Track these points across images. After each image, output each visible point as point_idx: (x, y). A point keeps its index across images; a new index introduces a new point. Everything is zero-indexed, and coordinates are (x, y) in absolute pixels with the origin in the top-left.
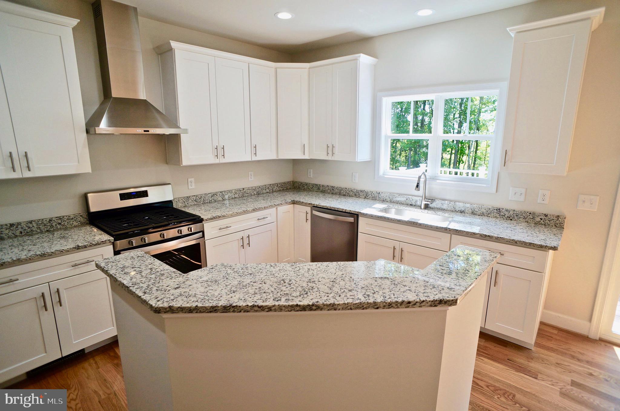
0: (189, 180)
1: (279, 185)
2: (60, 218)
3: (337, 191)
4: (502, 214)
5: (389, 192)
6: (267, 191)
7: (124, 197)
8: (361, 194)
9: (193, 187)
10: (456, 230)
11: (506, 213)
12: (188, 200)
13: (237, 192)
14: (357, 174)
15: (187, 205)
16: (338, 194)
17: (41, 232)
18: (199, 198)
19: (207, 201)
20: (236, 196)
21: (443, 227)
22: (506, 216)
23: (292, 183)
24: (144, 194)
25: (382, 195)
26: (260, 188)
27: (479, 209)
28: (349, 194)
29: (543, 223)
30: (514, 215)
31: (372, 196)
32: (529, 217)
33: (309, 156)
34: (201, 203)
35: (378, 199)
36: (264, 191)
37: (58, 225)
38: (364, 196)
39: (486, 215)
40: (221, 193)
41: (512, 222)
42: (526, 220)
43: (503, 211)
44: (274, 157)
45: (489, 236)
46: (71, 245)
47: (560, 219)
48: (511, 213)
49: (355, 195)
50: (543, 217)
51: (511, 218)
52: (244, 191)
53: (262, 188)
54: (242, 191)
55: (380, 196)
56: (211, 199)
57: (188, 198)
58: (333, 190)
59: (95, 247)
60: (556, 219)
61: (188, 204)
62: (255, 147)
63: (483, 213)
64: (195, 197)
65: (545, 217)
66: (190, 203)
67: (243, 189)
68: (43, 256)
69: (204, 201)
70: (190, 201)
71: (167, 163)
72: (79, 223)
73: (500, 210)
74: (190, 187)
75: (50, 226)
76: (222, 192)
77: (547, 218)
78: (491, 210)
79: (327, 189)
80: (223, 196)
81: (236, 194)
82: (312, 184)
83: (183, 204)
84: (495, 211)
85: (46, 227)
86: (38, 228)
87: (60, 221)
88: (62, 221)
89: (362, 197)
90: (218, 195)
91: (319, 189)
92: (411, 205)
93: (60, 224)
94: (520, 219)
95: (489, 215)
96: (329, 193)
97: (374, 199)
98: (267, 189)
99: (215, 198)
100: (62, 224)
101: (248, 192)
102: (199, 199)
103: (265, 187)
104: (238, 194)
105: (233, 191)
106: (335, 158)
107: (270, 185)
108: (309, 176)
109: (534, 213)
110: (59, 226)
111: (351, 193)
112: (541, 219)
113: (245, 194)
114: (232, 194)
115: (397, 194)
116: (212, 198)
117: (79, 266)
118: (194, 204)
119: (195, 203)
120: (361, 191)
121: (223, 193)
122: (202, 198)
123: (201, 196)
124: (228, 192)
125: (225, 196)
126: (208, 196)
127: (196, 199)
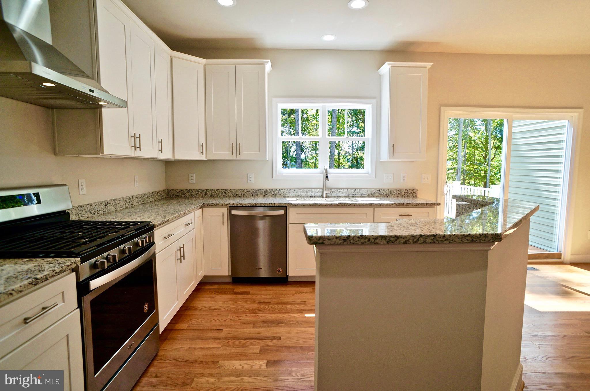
1: (158, 194)
3: (230, 193)
4: (382, 193)
5: (289, 188)
6: (150, 200)
8: (259, 193)
9: (84, 192)
10: (378, 204)
11: (384, 192)
12: (82, 211)
13: (128, 200)
14: (253, 174)
16: (232, 196)
18: (93, 207)
19: (101, 212)
21: (369, 203)
22: (384, 195)
23: (166, 191)
25: (282, 191)
27: (366, 192)
28: (245, 195)
29: (406, 195)
30: (389, 193)
31: (271, 193)
32: (398, 193)
33: (206, 157)
35: (278, 196)
36: (148, 200)
38: (263, 195)
39: (371, 196)
40: (114, 202)
41: (389, 198)
42: (396, 195)
43: (382, 191)
45: (401, 204)
47: (415, 192)
48: (387, 191)
49: (252, 195)
50: (405, 192)
51: (387, 195)
52: (133, 198)
53: (146, 196)
54: (131, 200)
55: (280, 193)
56: (105, 210)
57: (82, 207)
58: (225, 193)
60: (413, 191)
61: (81, 216)
62: (161, 142)
63: (369, 195)
64: (89, 206)
65: (407, 191)
66: (84, 215)
69: (98, 212)
70: (84, 211)
71: (55, 154)
73: (380, 190)
74: (81, 193)
76: (115, 200)
77: (408, 192)
78: (374, 192)
79: (217, 193)
82: (196, 190)
83: (76, 217)
84: (377, 192)
89: (260, 196)
90: (111, 204)
91: (206, 194)
92: (311, 197)
94: (393, 195)
95: (373, 196)
96: (220, 197)
97: (274, 196)
99: (109, 208)
101: (137, 201)
102: (94, 209)
103: (149, 195)
104: (128, 203)
105: (124, 200)
106: (242, 157)
108: (190, 182)
109: (401, 190)
111: (248, 194)
112: (405, 193)
114: (124, 203)
115: (297, 189)
116: (106, 208)
119: (89, 214)
120: (260, 190)
121: (116, 202)
122: (96, 208)
123: (95, 205)
124: (120, 200)
125: (117, 205)
126: (102, 204)
127: (90, 210)
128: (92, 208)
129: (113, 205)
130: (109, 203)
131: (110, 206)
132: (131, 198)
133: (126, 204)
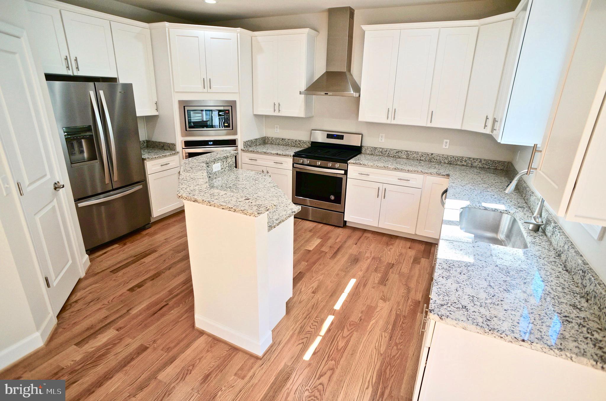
0: (381, 135)
1: (483, 162)
2: (300, 141)
6: (463, 164)
7: (329, 136)
13: (424, 155)
15: (374, 154)
17: (292, 146)
18: (385, 151)
19: (391, 155)
20: (422, 158)
23: (506, 164)
24: (341, 137)
26: (454, 159)
34: (386, 155)
36: (459, 163)
44: (459, 128)
46: (274, 152)
53: (456, 159)
54: (429, 156)
56: (395, 155)
59: (284, 156)
64: (381, 149)
67: (432, 154)
68: (265, 153)
76: (408, 151)
80: (408, 155)
90: (403, 153)
93: (299, 144)
98: (463, 162)
99: (400, 155)
101: (438, 159)
103: (461, 159)
107: (470, 158)
110: (299, 145)
113: (433, 159)
114: (418, 156)
116: (397, 154)
117: (278, 164)
118: (379, 154)
124: (414, 153)
125: (410, 155)
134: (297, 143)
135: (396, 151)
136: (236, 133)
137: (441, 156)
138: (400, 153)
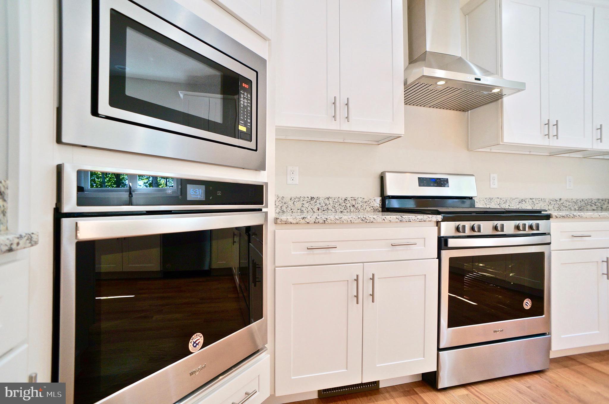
0: (492, 176)
2: (354, 199)
7: (423, 182)
9: (495, 186)
12: (490, 203)
13: (552, 202)
18: (504, 202)
20: (550, 208)
24: (445, 183)
26: (583, 203)
37: (351, 208)
40: (531, 200)
52: (562, 202)
54: (558, 202)
57: (491, 199)
64: (499, 199)
66: (492, 207)
67: (560, 200)
70: (493, 203)
71: (468, 150)
72: (372, 209)
74: (492, 186)
75: (344, 207)
80: (533, 204)
81: (550, 205)
85: (340, 207)
86: (333, 207)
87: (354, 203)
88: (356, 203)
93: (353, 206)
99: (523, 206)
100: (356, 206)
101: (567, 206)
102: (504, 203)
104: (553, 206)
105: (547, 201)
113: (562, 207)
114: (545, 204)
116: (520, 205)
119: (499, 207)
121: (534, 200)
122: (507, 203)
123: (506, 200)
124: (540, 200)
125: (536, 205)
126: (515, 201)
127: (499, 203)
128: (502, 202)
129: (530, 203)
130: (524, 201)
131: (526, 204)
132: (558, 200)
133: (549, 206)
134: (348, 205)
135: (518, 200)
136: (262, 167)
137: (570, 200)
138: (524, 202)
